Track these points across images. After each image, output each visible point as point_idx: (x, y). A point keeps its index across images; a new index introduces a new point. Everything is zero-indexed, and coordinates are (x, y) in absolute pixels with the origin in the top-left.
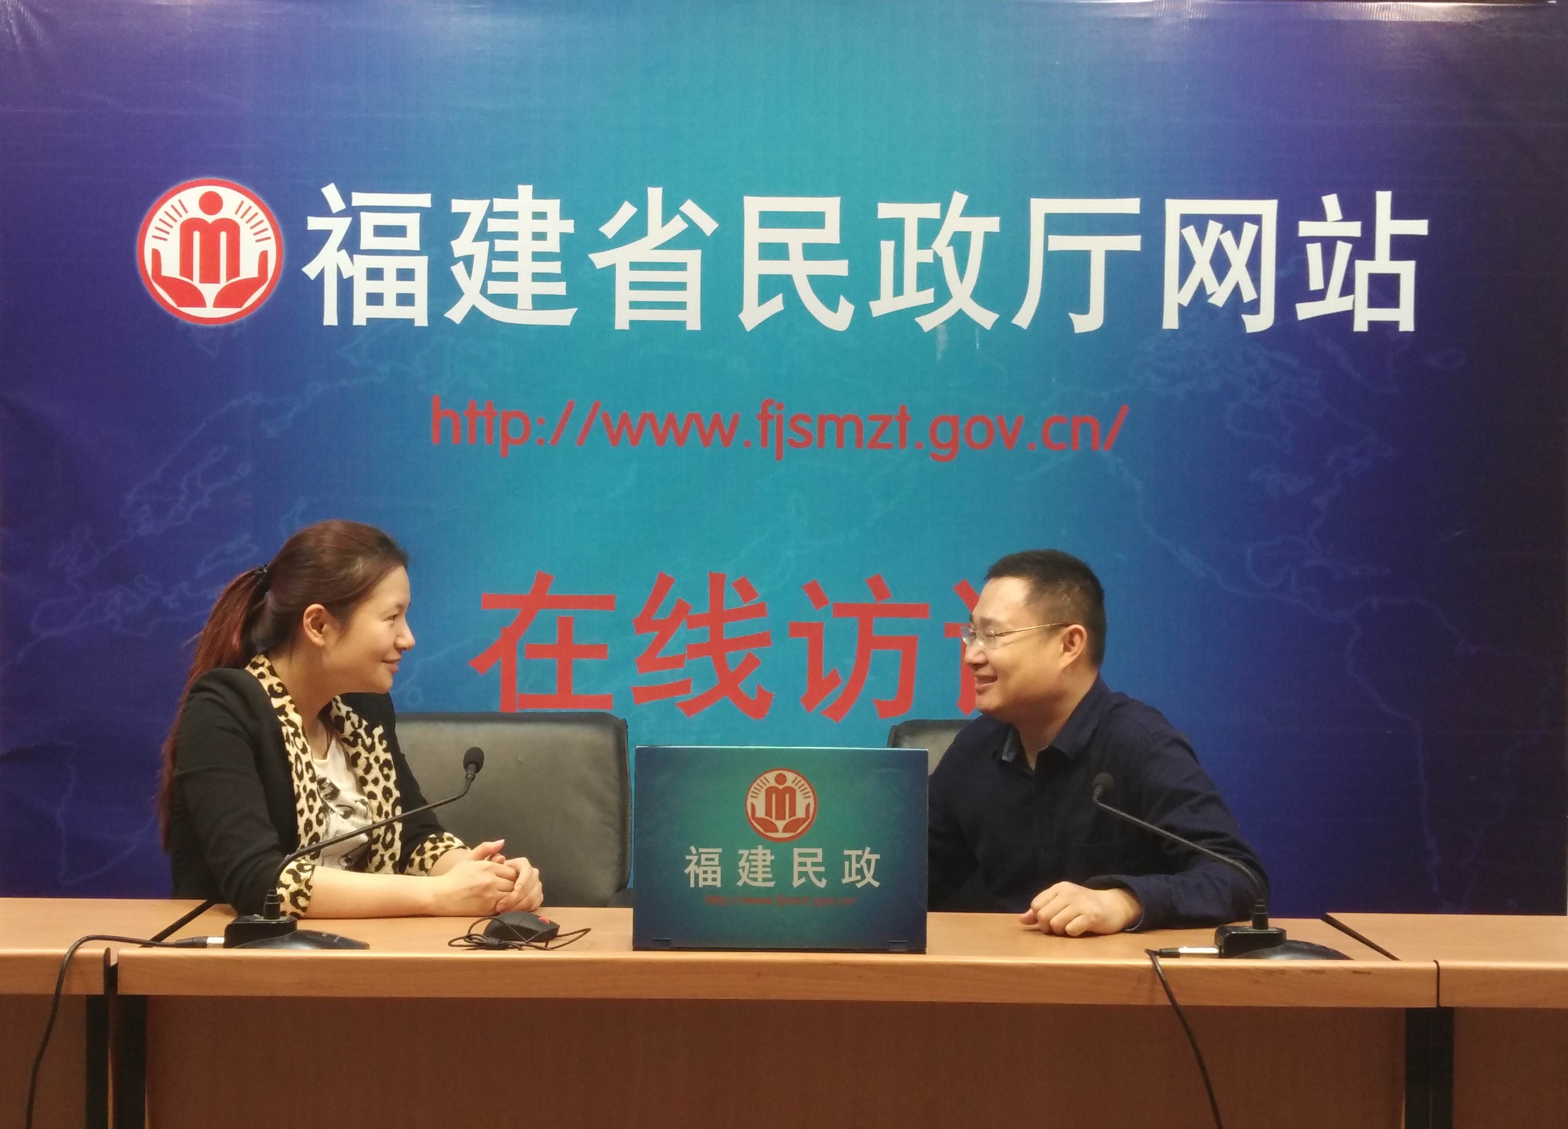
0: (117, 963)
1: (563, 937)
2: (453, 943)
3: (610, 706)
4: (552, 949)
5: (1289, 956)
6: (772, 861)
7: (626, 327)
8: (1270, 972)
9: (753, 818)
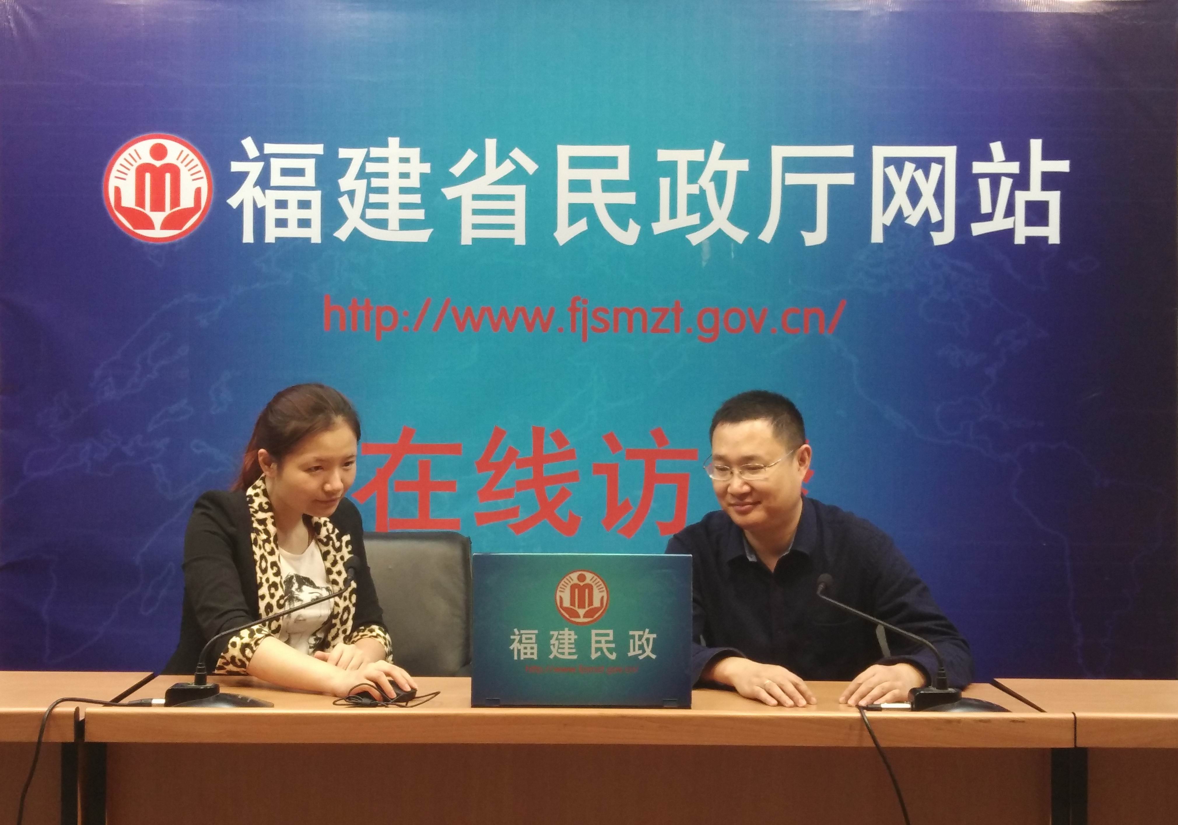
0: (85, 718)
1: (420, 699)
2: (336, 703)
3: (458, 527)
4: (412, 707)
5: (965, 709)
6: (575, 640)
7: (470, 243)
8: (949, 721)
9: (561, 607)
